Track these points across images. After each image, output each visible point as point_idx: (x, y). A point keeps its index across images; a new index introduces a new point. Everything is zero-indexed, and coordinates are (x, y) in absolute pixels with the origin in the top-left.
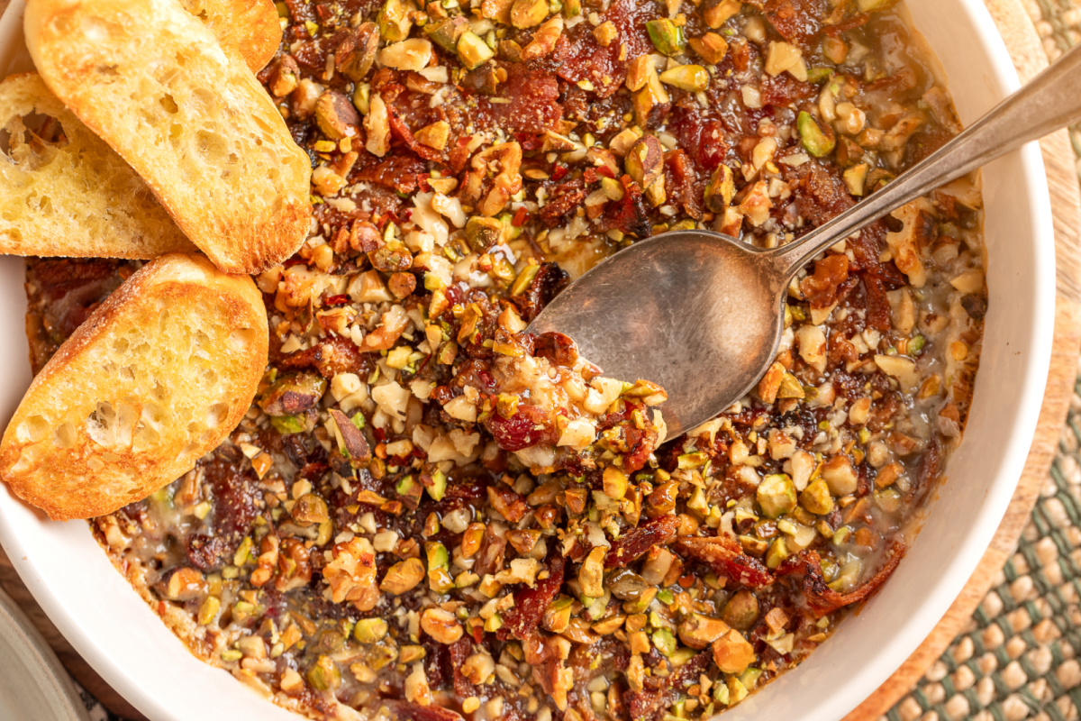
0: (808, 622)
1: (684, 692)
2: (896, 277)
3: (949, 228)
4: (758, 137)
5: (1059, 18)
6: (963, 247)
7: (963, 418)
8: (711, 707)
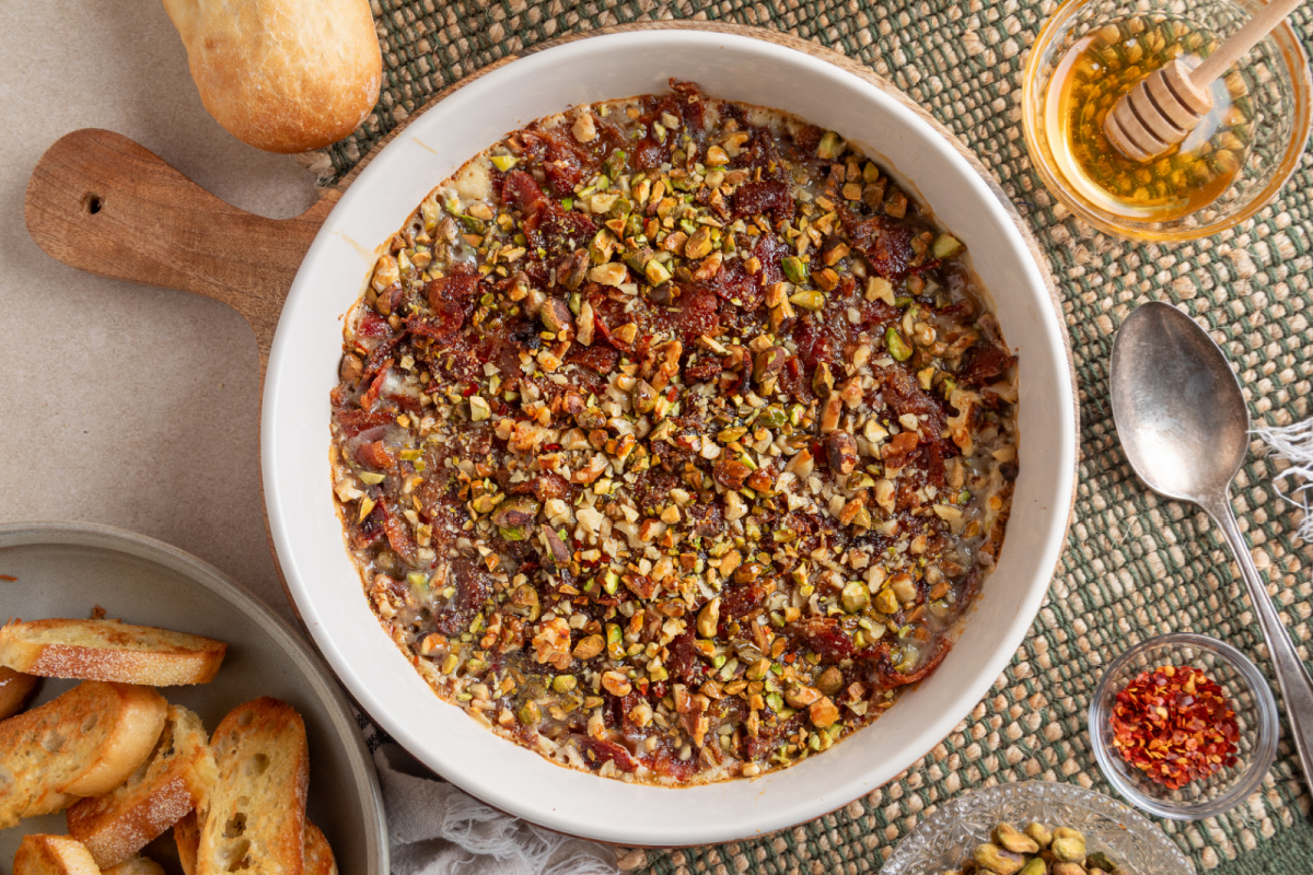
0: (879, 693)
1: (787, 739)
2: (952, 448)
3: (992, 415)
4: (857, 345)
5: (1065, 273)
6: (1001, 430)
7: (997, 553)
8: (806, 751)
